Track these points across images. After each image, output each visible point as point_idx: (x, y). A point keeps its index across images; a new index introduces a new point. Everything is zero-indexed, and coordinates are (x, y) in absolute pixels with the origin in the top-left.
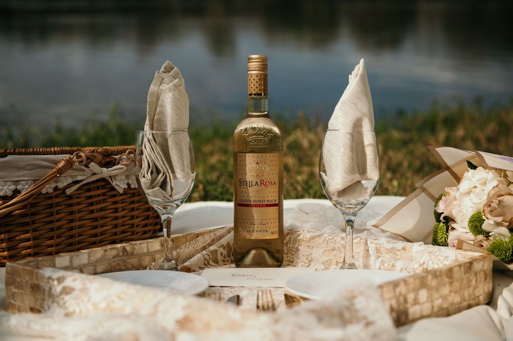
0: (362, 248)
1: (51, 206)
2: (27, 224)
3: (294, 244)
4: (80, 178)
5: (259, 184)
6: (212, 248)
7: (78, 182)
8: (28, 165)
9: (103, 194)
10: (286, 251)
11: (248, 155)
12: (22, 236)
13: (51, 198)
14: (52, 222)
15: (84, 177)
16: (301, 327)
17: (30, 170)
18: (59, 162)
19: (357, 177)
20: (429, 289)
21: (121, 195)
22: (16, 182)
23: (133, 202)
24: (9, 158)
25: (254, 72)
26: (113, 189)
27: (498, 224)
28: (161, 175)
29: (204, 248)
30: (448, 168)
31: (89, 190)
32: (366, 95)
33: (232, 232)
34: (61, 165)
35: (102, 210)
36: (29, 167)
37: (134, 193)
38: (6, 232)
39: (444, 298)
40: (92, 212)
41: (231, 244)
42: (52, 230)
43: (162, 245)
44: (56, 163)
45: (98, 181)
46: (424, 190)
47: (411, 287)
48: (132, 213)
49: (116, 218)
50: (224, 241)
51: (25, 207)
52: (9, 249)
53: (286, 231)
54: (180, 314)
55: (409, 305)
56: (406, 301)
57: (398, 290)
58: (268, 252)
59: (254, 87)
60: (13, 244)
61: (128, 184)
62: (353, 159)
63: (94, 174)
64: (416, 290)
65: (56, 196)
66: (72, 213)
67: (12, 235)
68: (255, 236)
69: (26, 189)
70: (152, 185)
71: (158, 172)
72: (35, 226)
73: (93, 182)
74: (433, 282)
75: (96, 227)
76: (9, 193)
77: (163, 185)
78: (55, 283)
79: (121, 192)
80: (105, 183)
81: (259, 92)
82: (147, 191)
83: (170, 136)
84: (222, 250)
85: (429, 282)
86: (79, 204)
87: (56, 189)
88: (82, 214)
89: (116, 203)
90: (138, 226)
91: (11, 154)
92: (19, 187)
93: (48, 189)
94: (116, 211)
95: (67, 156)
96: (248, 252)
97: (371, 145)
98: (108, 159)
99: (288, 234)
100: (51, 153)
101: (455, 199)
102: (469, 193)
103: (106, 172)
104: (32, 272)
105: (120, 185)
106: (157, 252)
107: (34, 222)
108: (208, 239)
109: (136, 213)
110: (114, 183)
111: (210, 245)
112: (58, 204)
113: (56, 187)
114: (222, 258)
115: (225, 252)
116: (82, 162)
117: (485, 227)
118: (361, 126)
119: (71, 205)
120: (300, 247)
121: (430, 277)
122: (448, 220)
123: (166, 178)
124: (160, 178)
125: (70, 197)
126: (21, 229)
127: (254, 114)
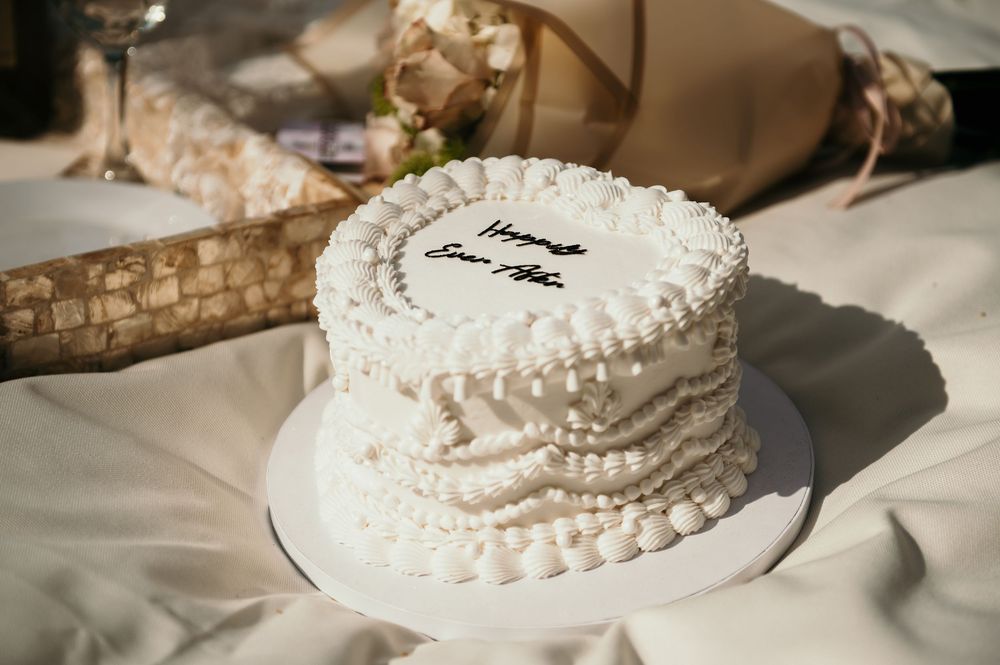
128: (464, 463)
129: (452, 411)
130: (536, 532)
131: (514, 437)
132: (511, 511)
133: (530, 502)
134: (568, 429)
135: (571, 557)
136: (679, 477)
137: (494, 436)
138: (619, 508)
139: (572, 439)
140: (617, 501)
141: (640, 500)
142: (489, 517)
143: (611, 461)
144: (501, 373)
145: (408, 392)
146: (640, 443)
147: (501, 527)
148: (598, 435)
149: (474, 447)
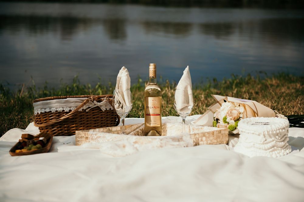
0: (188, 129)
1: (81, 116)
2: (74, 122)
3: (165, 129)
4: (90, 106)
5: (153, 107)
6: (137, 130)
7: (89, 108)
8: (74, 101)
9: (98, 112)
10: (162, 131)
11: (149, 97)
12: (72, 126)
13: (81, 113)
14: (82, 121)
15: (92, 106)
16: (168, 142)
17: (75, 103)
18: (84, 100)
19: (186, 105)
20: (206, 137)
21: (104, 112)
22: (70, 107)
23: (107, 115)
24: (68, 99)
25: (151, 69)
26: (101, 110)
27: (231, 119)
28: (121, 104)
29: (134, 130)
30: (218, 102)
31: (93, 110)
32: (189, 78)
33: (144, 125)
34: (85, 101)
35: (98, 117)
36: (74, 102)
37: (108, 112)
38: (67, 124)
39: (211, 140)
40: (94, 118)
41: (143, 129)
42: (81, 124)
43: (121, 128)
44: (83, 101)
45: (96, 107)
46: (211, 110)
47: (200, 136)
48: (107, 119)
49: (102, 121)
50: (141, 128)
51: (73, 116)
52: (67, 130)
53: (162, 125)
54: (134, 141)
55: (199, 141)
56: (198, 140)
57: (196, 136)
58: (157, 131)
59: (152, 75)
60: (69, 128)
61: (106, 109)
62: (184, 99)
63: (95, 105)
64: (202, 137)
65: (83, 112)
66: (88, 118)
67: (69, 125)
68: (152, 125)
69: (73, 109)
70: (118, 108)
71: (120, 103)
72: (76, 123)
73: (95, 108)
74: (207, 135)
75: (96, 123)
76: (68, 111)
77: (122, 107)
78: (94, 135)
79: (104, 111)
80: (98, 108)
81: (153, 76)
82: (117, 109)
83: (124, 91)
84: (140, 131)
85: (206, 135)
86: (90, 115)
87: (83, 110)
88: (91, 119)
89: (102, 115)
90: (109, 124)
91: (68, 98)
92: (71, 109)
93: (81, 110)
94: (102, 118)
95: (87, 98)
96: (150, 131)
97: (191, 94)
98: (99, 100)
99: (163, 125)
100: (81, 97)
101: (219, 112)
102: (223, 110)
103: (99, 104)
104: (85, 133)
105: (103, 109)
106: (119, 130)
107: (76, 121)
108: (135, 127)
109: (108, 119)
110: (102, 108)
111: (136, 129)
112: (83, 115)
113: (83, 109)
114: (140, 134)
115: (141, 132)
116: (92, 100)
117: (227, 120)
118: (187, 88)
119: (88, 115)
120: (167, 130)
121: (206, 134)
122: (217, 120)
123: (123, 105)
124: (121, 105)
125: (87, 113)
126: (71, 123)
127: (152, 84)
128: (265, 144)
129: (265, 137)
130: (273, 152)
131: (271, 140)
132: (271, 150)
133: (273, 149)
134: (277, 139)
135: (278, 155)
136: (286, 147)
137: (269, 140)
138: (281, 150)
139: (277, 140)
140: (281, 149)
141: (283, 149)
142: (268, 151)
143: (281, 143)
144: (271, 130)
145: (259, 135)
146: (283, 141)
147: (270, 152)
148: (280, 139)
149: (267, 141)
